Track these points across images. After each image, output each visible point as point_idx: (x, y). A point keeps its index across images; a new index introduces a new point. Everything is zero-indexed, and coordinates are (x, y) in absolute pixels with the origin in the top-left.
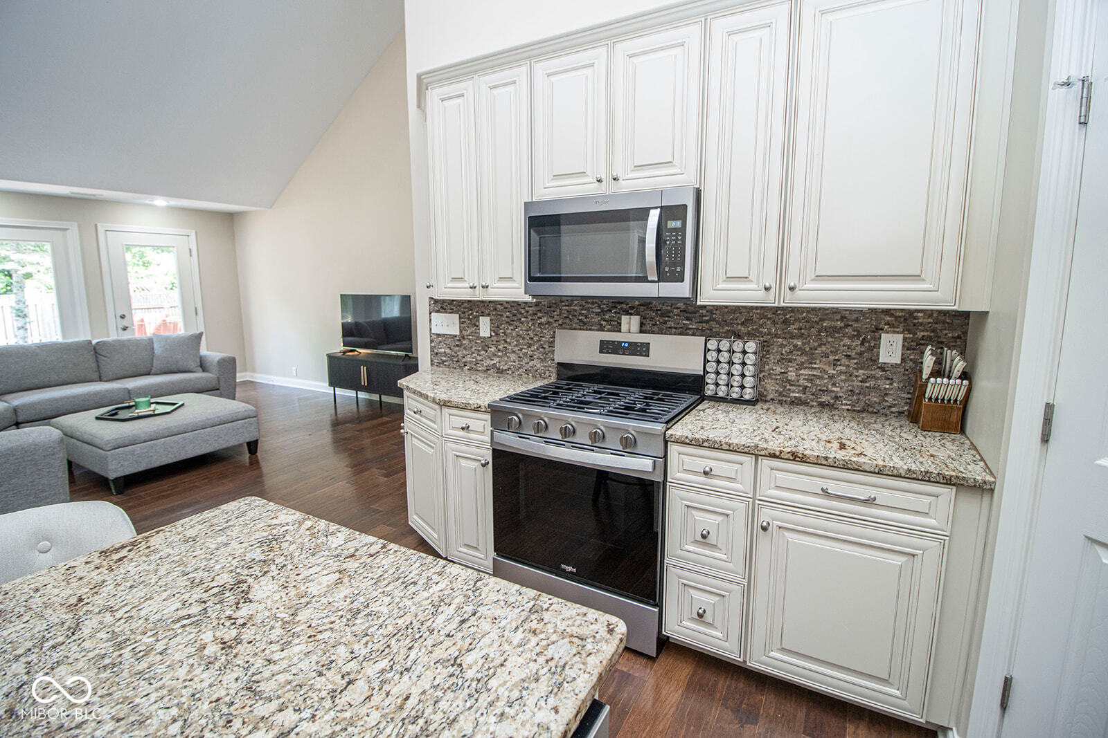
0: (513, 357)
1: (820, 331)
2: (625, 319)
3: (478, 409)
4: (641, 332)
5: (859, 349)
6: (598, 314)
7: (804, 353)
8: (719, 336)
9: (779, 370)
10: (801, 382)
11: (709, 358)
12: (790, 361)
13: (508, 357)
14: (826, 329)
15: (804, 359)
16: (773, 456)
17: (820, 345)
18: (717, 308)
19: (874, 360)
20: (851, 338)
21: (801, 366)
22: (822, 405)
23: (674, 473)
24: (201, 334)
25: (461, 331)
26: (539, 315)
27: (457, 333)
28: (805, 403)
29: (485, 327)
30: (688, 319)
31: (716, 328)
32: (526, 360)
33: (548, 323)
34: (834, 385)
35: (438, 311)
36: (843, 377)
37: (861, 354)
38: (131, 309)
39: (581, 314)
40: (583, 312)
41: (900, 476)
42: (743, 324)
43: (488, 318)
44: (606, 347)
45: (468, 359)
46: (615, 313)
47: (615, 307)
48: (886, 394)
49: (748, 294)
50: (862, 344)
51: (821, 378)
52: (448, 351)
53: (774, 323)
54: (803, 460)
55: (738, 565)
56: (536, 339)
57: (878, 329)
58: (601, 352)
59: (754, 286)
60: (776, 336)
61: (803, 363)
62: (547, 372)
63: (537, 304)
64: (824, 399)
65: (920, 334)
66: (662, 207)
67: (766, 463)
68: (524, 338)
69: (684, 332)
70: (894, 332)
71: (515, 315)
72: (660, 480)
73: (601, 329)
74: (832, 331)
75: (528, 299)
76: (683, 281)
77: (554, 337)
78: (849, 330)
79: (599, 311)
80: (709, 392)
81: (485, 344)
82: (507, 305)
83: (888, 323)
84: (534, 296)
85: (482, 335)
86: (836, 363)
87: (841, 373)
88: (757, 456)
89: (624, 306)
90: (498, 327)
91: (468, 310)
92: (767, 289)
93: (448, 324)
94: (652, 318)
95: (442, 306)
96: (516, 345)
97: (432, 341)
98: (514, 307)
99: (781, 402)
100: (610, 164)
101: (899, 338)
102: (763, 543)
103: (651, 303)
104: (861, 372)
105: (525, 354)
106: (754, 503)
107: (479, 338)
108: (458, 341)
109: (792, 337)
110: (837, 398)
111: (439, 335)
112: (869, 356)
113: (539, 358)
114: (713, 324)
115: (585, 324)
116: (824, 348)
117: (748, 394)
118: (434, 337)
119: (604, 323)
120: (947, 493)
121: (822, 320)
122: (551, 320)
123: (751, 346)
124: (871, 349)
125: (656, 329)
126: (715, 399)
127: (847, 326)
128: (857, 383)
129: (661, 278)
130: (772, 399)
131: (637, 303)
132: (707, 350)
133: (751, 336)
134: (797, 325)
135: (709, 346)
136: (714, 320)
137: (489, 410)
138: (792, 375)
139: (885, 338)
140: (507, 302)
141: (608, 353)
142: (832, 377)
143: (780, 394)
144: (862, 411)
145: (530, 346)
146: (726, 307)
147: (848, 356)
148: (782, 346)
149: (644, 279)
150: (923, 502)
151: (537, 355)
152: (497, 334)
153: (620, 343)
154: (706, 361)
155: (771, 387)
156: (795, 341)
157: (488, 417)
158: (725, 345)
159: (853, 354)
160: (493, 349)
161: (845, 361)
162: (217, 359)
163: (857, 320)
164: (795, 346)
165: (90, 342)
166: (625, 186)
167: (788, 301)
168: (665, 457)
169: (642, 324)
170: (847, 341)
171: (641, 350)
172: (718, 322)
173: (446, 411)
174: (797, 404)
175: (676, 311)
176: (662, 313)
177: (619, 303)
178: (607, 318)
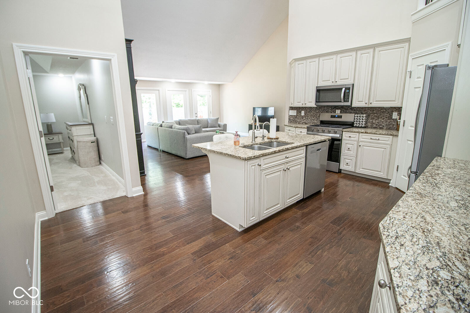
0: (309, 120)
1: (380, 112)
2: (337, 110)
3: (304, 128)
4: (340, 113)
5: (388, 116)
6: (331, 110)
7: (377, 117)
8: (358, 114)
9: (371, 121)
10: (376, 123)
11: (355, 118)
12: (374, 119)
14: (382, 112)
15: (377, 118)
16: (362, 133)
17: (380, 115)
18: (358, 107)
19: (391, 118)
20: (387, 113)
21: (376, 120)
22: (380, 128)
23: (344, 137)
24: (218, 118)
25: (297, 114)
26: (317, 110)
27: (296, 115)
28: (377, 128)
29: (303, 113)
32: (313, 120)
33: (319, 112)
34: (383, 124)
35: (291, 110)
36: (385, 122)
37: (389, 117)
38: (197, 112)
39: (327, 110)
40: (327, 109)
41: (383, 135)
43: (304, 111)
44: (332, 117)
45: (298, 121)
46: (335, 109)
48: (394, 125)
49: (362, 105)
50: (389, 114)
51: (380, 122)
52: (293, 119)
53: (371, 111)
54: (367, 133)
55: (355, 154)
56: (315, 115)
57: (393, 112)
58: (331, 117)
59: (364, 103)
60: (371, 113)
61: (376, 119)
62: (318, 122)
63: (316, 108)
64: (381, 127)
66: (345, 88)
68: (312, 116)
69: (351, 113)
70: (396, 112)
71: (310, 110)
72: (341, 138)
73: (331, 113)
74: (383, 112)
75: (315, 106)
76: (349, 102)
77: (320, 115)
78: (387, 112)
80: (354, 125)
81: (303, 117)
82: (308, 108)
83: (395, 110)
84: (316, 106)
85: (302, 115)
86: (383, 119)
87: (385, 121)
88: (359, 133)
89: (337, 108)
90: (306, 113)
91: (299, 109)
92: (366, 103)
93: (294, 113)
94: (343, 110)
95: (292, 108)
96: (310, 117)
97: (289, 117)
98: (311, 108)
100: (335, 79)
101: (397, 113)
102: (360, 149)
103: (343, 107)
104: (389, 121)
105: (312, 119)
106: (358, 142)
107: (301, 116)
108: (296, 117)
109: (374, 113)
110: (383, 126)
111: (291, 115)
112: (390, 117)
114: (357, 111)
115: (327, 112)
116: (381, 116)
117: (363, 125)
118: (290, 116)
119: (332, 112)
120: (391, 137)
121: (381, 110)
122: (319, 111)
123: (364, 115)
126: (356, 127)
127: (386, 111)
128: (388, 123)
129: (344, 101)
130: (370, 127)
131: (340, 107)
132: (355, 117)
133: (365, 113)
134: (376, 111)
135: (355, 116)
136: (358, 110)
137: (306, 128)
138: (374, 122)
139: (394, 113)
140: (309, 107)
141: (332, 118)
142: (382, 122)
143: (371, 126)
144: (389, 129)
145: (314, 117)
146: (360, 107)
147: (386, 118)
148: (372, 115)
149: (341, 102)
150: (387, 139)
151: (315, 119)
152: (306, 115)
153: (335, 116)
154: (354, 119)
155: (369, 125)
157: (306, 129)
158: (359, 115)
159: (387, 117)
160: (304, 118)
161: (385, 118)
162: (223, 124)
163: (388, 110)
164: (375, 116)
165: (196, 119)
166: (338, 83)
167: (370, 106)
168: (342, 135)
169: (341, 112)
170: (386, 114)
171: (340, 117)
173: (297, 129)
174: (375, 128)
175: (349, 109)
176: (346, 109)
177: (336, 107)
178: (333, 110)
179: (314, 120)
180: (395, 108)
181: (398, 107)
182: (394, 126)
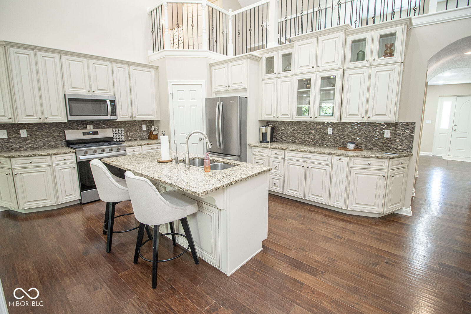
0: (40, 142)
1: (132, 125)
2: (87, 126)
5: (139, 128)
6: (76, 125)
10: (131, 136)
12: (128, 132)
13: (38, 143)
15: (130, 131)
19: (142, 130)
20: (138, 126)
21: (130, 133)
22: (135, 140)
25: (8, 136)
26: (52, 127)
27: (6, 137)
28: (132, 140)
29: (23, 133)
30: (104, 125)
31: (111, 126)
32: (47, 143)
37: (140, 129)
39: (70, 126)
40: (71, 125)
42: (117, 125)
43: (25, 130)
44: (84, 134)
45: (14, 147)
46: (82, 125)
47: (82, 123)
49: (127, 118)
50: (140, 127)
51: (134, 134)
52: (0, 145)
53: (124, 124)
54: (149, 144)
56: (51, 135)
57: (142, 124)
62: (58, 145)
63: (50, 124)
64: (135, 139)
65: (148, 125)
66: (109, 100)
67: (143, 146)
68: (45, 135)
73: (80, 129)
74: (134, 125)
78: (137, 125)
79: (76, 124)
81: (24, 140)
82: (35, 125)
85: (22, 136)
86: (136, 131)
87: (137, 133)
89: (85, 123)
90: (31, 132)
92: (131, 117)
93: (1, 134)
96: (42, 138)
98: (39, 125)
99: (127, 141)
100: (91, 87)
101: (145, 125)
103: (93, 121)
104: (140, 132)
105: (47, 141)
107: (20, 138)
108: (6, 141)
109: (128, 127)
110: (137, 138)
112: (141, 129)
113: (53, 141)
115: (71, 128)
116: (133, 129)
121: (132, 123)
123: (123, 129)
124: (141, 128)
125: (95, 128)
127: (137, 124)
128: (140, 135)
129: (111, 115)
131: (89, 122)
134: (128, 124)
135: (114, 130)
137: (74, 152)
138: (128, 135)
139: (143, 126)
141: (86, 135)
142: (135, 134)
143: (127, 139)
144: (141, 139)
145: (48, 138)
147: (138, 130)
148: (126, 129)
149: (107, 115)
151: (52, 140)
152: (31, 135)
153: (89, 132)
154: (113, 133)
156: (128, 128)
158: (117, 130)
159: (138, 129)
160: (29, 141)
161: (137, 131)
163: (138, 123)
166: (97, 94)
167: (134, 119)
169: (93, 127)
170: (137, 127)
172: (112, 125)
173: (54, 157)
174: (130, 140)
175: (101, 123)
176: (97, 124)
177: (83, 122)
178: (80, 126)
179: (50, 141)
180: (143, 121)
181: (145, 121)
182: (145, 136)
